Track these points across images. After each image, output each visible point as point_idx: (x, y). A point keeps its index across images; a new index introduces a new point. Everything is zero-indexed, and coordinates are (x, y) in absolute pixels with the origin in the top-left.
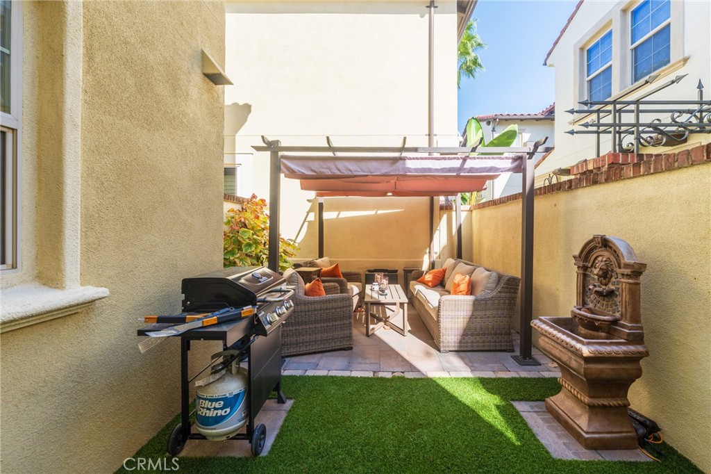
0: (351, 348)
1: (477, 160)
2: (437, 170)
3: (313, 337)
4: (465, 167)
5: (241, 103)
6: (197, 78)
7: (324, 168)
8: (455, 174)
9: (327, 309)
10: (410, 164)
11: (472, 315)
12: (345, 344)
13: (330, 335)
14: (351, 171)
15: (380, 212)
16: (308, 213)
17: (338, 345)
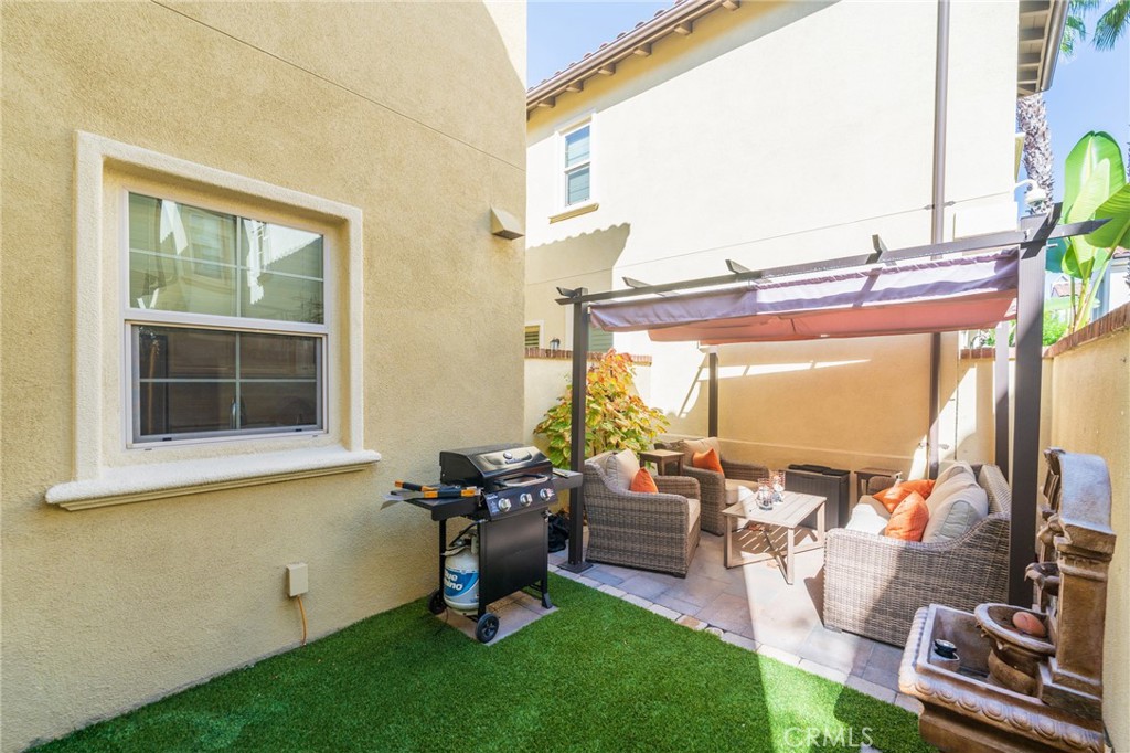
0: (683, 576)
1: (903, 274)
2: (814, 302)
3: (629, 546)
4: (873, 289)
5: (604, 228)
6: (485, 240)
7: (639, 317)
8: (851, 305)
9: (648, 512)
10: (765, 297)
11: (896, 578)
12: (675, 568)
13: (652, 549)
14: (673, 317)
15: (819, 365)
16: (701, 368)
17: (663, 565)
